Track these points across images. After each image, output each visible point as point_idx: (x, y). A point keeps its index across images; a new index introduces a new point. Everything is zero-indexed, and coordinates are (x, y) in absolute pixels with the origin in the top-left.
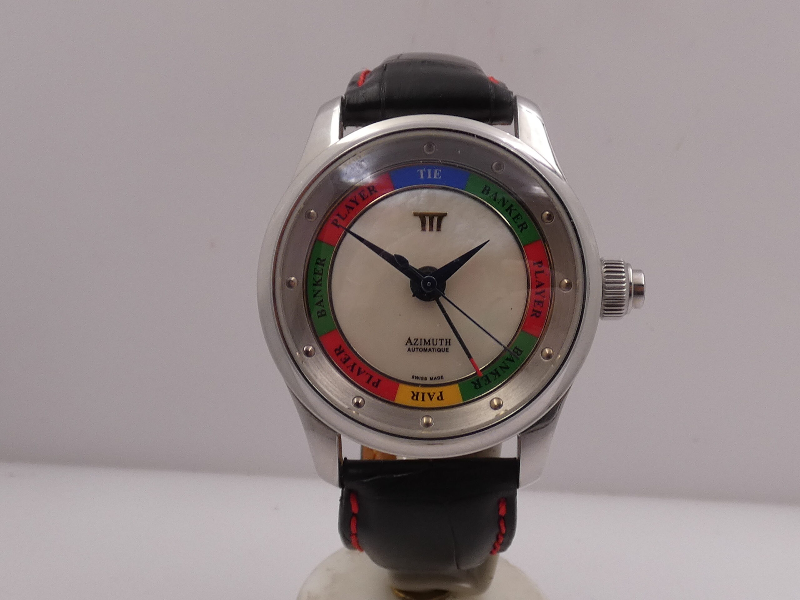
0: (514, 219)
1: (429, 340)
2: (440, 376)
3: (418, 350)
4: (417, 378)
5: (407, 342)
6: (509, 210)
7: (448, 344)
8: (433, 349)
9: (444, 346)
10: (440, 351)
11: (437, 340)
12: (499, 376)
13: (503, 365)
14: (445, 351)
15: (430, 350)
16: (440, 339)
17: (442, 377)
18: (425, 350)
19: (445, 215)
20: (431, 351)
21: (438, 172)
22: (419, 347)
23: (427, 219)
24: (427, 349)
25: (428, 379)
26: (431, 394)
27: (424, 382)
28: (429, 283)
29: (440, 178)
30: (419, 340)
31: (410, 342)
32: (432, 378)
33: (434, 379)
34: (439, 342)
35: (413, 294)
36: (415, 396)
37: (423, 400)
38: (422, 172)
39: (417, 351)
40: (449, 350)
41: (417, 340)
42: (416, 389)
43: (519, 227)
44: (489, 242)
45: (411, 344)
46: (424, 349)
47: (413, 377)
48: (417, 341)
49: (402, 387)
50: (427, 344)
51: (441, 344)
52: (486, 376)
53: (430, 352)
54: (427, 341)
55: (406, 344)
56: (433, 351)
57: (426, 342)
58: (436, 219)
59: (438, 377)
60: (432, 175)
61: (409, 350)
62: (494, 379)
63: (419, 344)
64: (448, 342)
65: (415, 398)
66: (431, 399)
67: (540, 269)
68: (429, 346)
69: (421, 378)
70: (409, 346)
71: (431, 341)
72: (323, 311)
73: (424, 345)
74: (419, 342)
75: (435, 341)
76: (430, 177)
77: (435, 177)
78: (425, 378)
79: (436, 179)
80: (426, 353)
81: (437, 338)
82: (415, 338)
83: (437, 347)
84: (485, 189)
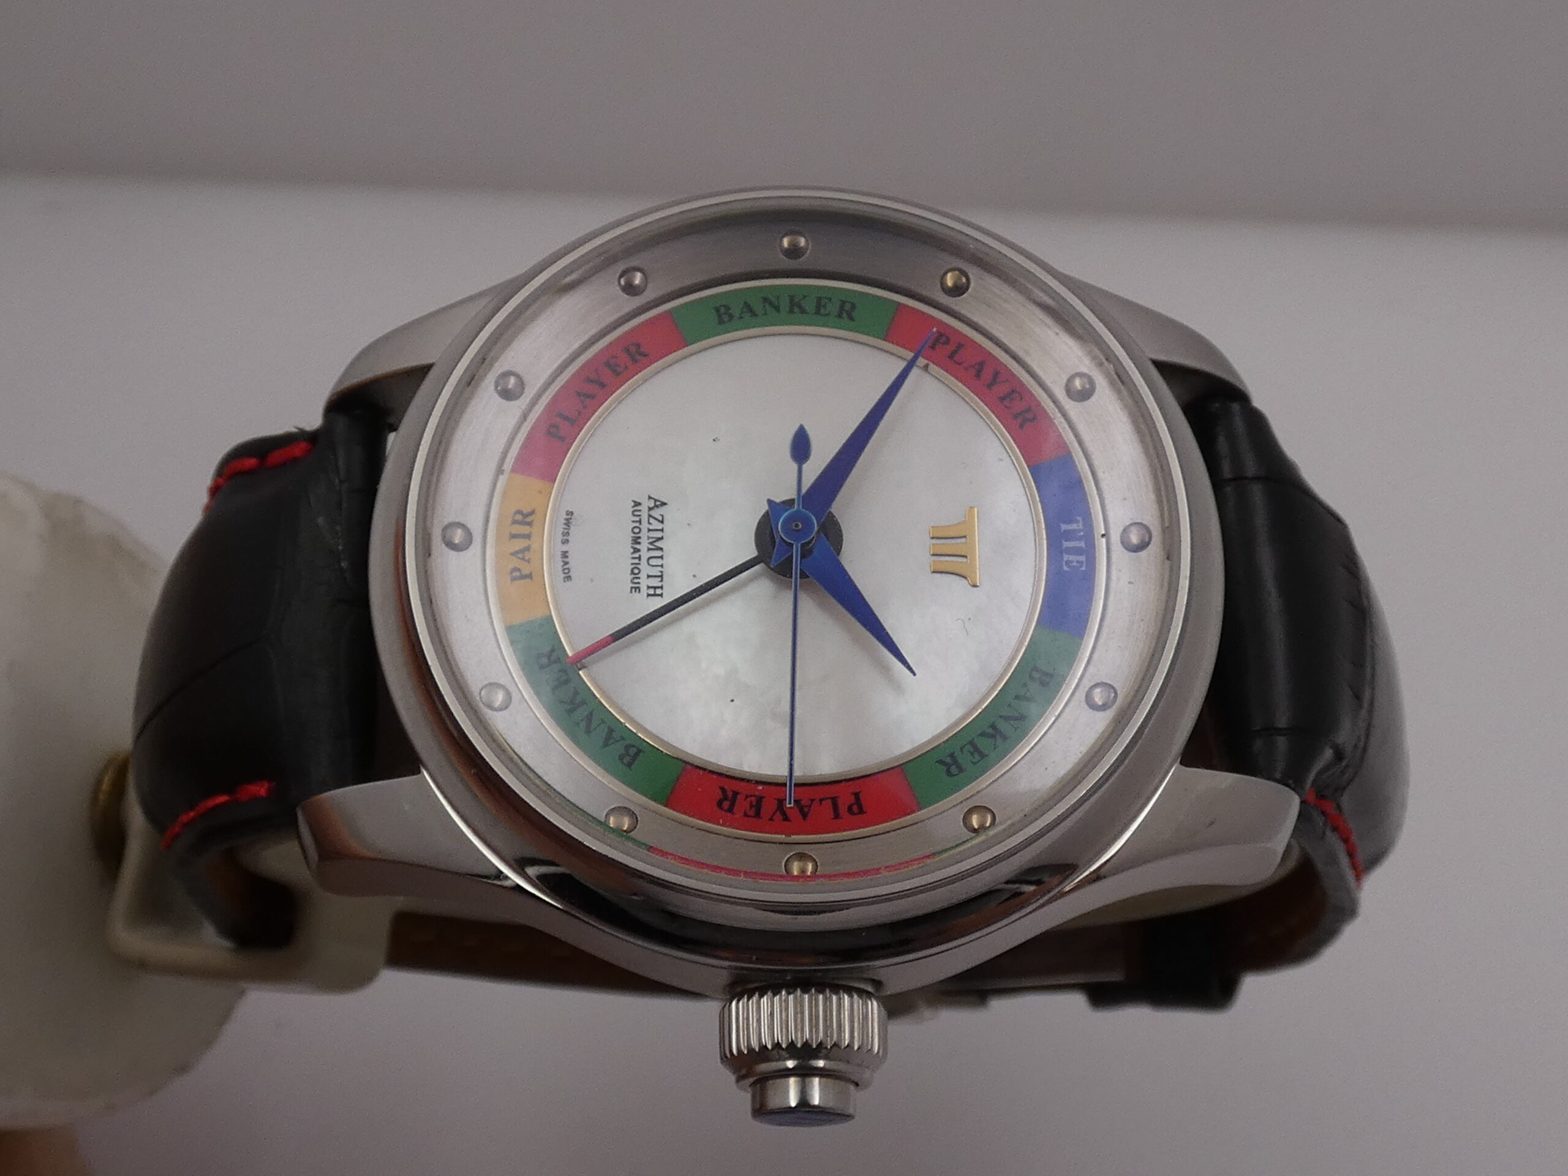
0: (970, 742)
1: (661, 549)
2: (572, 574)
3: (637, 524)
4: (568, 523)
5: (656, 500)
7: (651, 591)
8: (639, 558)
9: (644, 582)
10: (632, 573)
11: (662, 566)
12: (570, 712)
13: (595, 722)
14: (634, 585)
15: (636, 550)
16: (662, 572)
17: (568, 578)
18: (636, 540)
19: (972, 584)
20: (633, 553)
22: (645, 526)
24: (639, 543)
25: (565, 548)
26: (526, 553)
28: (799, 526)
29: (1065, 568)
30: (659, 526)
31: (656, 507)
32: (567, 557)
33: (566, 560)
34: (656, 571)
36: (523, 519)
37: (514, 536)
38: (1079, 527)
39: (633, 522)
40: (636, 595)
41: (662, 522)
43: (951, 755)
44: (911, 675)
45: (650, 509)
46: (639, 538)
47: (570, 514)
48: (657, 522)
50: (651, 543)
51: (649, 576)
53: (632, 550)
54: (658, 544)
55: (650, 498)
56: (633, 558)
57: (654, 542)
59: (568, 569)
60: (1070, 551)
61: (637, 504)
63: (651, 528)
64: (655, 592)
65: (519, 518)
67: (843, 809)
68: (646, 549)
69: (566, 531)
70: (646, 504)
71: (658, 553)
72: (731, 317)
73: (649, 538)
74: (656, 525)
75: (659, 562)
76: (1066, 544)
77: (1066, 557)
78: (567, 541)
79: (1062, 559)
80: (629, 541)
81: (664, 566)
82: (665, 517)
83: (643, 566)
84: (1043, 673)
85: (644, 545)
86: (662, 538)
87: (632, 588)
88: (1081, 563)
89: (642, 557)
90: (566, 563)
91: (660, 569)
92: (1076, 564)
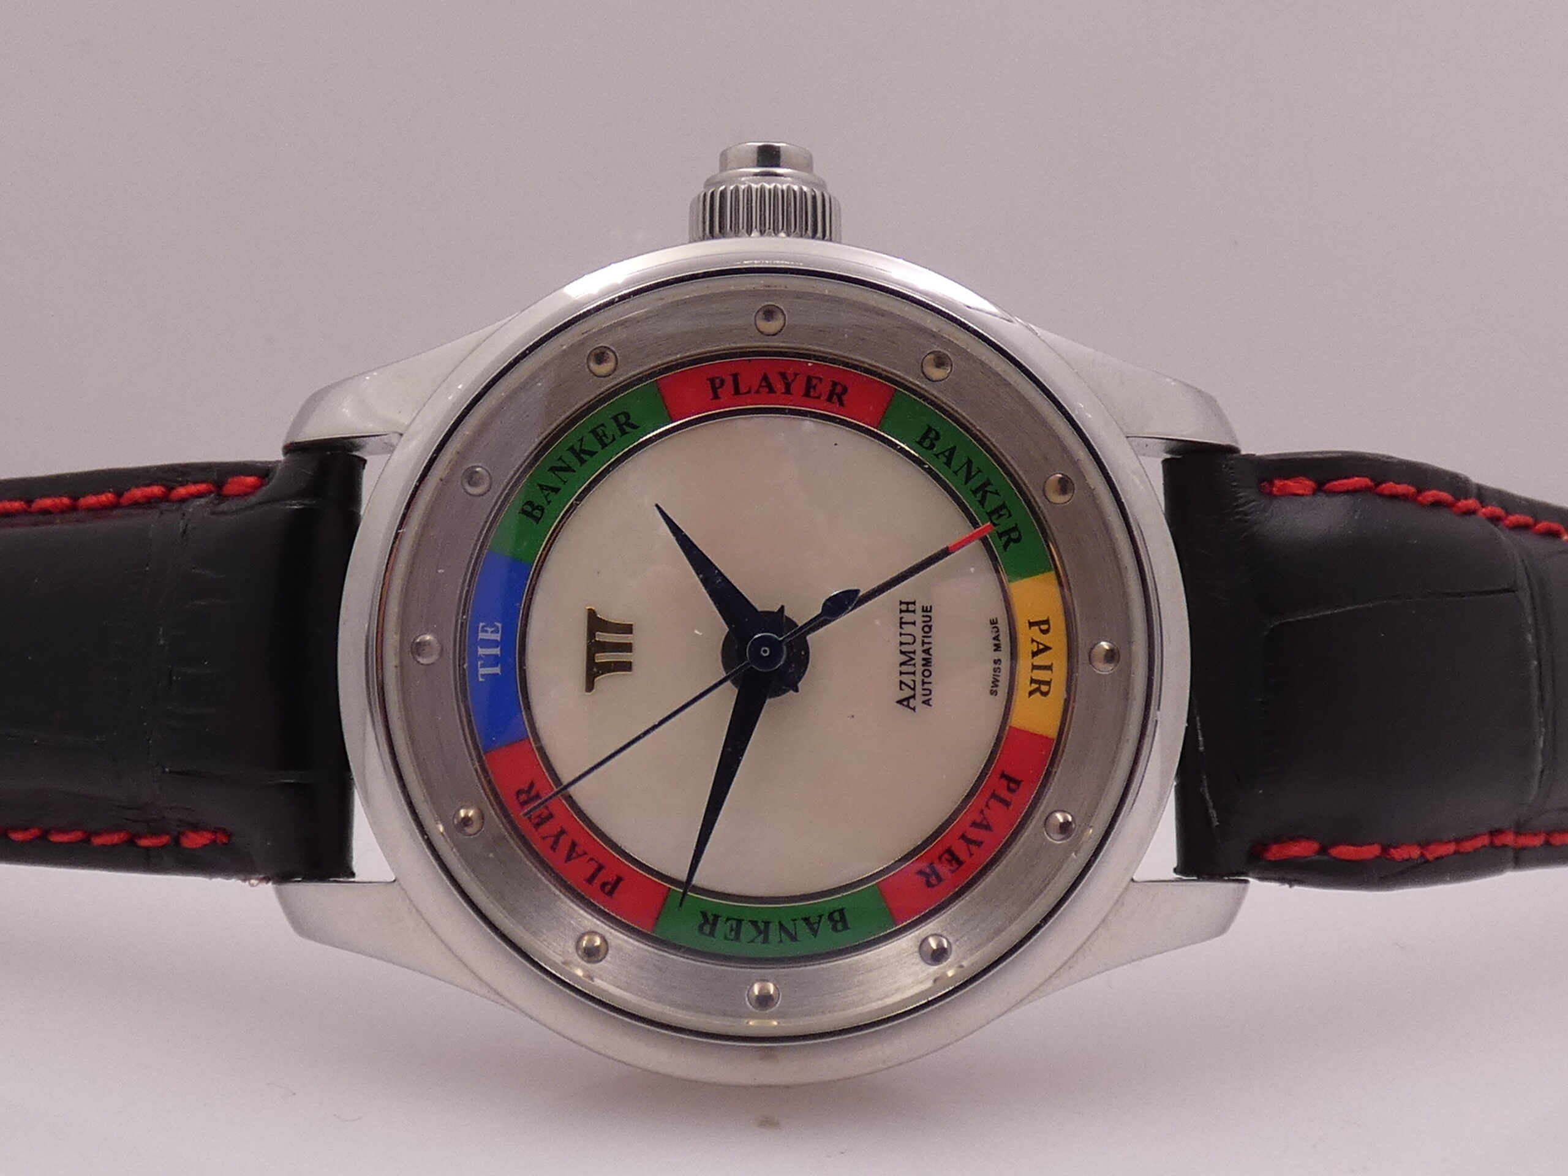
0: (604, 445)
1: (902, 653)
2: (990, 627)
3: (926, 680)
4: (995, 682)
5: (908, 706)
6: (582, 455)
7: (911, 607)
8: (923, 643)
9: (918, 617)
10: (930, 627)
11: (901, 634)
12: (988, 483)
13: (963, 473)
14: (929, 614)
15: (927, 651)
16: (901, 628)
17: (993, 622)
18: (927, 662)
19: (592, 613)
20: (930, 648)
21: (485, 629)
22: (919, 678)
23: (601, 658)
24: (924, 659)
25: (997, 655)
26: (1035, 650)
27: (1005, 666)
28: (765, 651)
29: (499, 625)
31: (908, 699)
32: (995, 645)
33: (996, 642)
34: (907, 629)
35: (791, 692)
36: (1040, 688)
37: (1049, 668)
38: (482, 671)
39: (929, 683)
40: (927, 604)
41: (901, 682)
42: (1023, 684)
43: (624, 433)
44: (659, 504)
45: (913, 697)
46: (923, 665)
47: (993, 693)
48: (906, 682)
49: (1018, 720)
50: (912, 659)
51: (914, 623)
52: (990, 514)
53: (931, 651)
54: (904, 658)
55: (914, 709)
56: (930, 643)
57: (908, 661)
58: (601, 637)
59: (995, 632)
60: (492, 644)
61: (926, 702)
62: (996, 496)
63: (912, 676)
64: (907, 606)
65: (1044, 688)
66: (1047, 648)
68: (917, 654)
69: (997, 673)
70: (916, 703)
71: (905, 648)
73: (914, 665)
74: (907, 679)
75: (905, 639)
76: (496, 651)
77: (497, 637)
78: (995, 662)
79: (502, 635)
80: (934, 662)
81: (898, 634)
82: (898, 688)
83: (919, 635)
84: (529, 514)
85: (919, 657)
86: (902, 664)
87: (930, 611)
89: (921, 644)
90: (996, 638)
91: (903, 632)
92: (488, 629)
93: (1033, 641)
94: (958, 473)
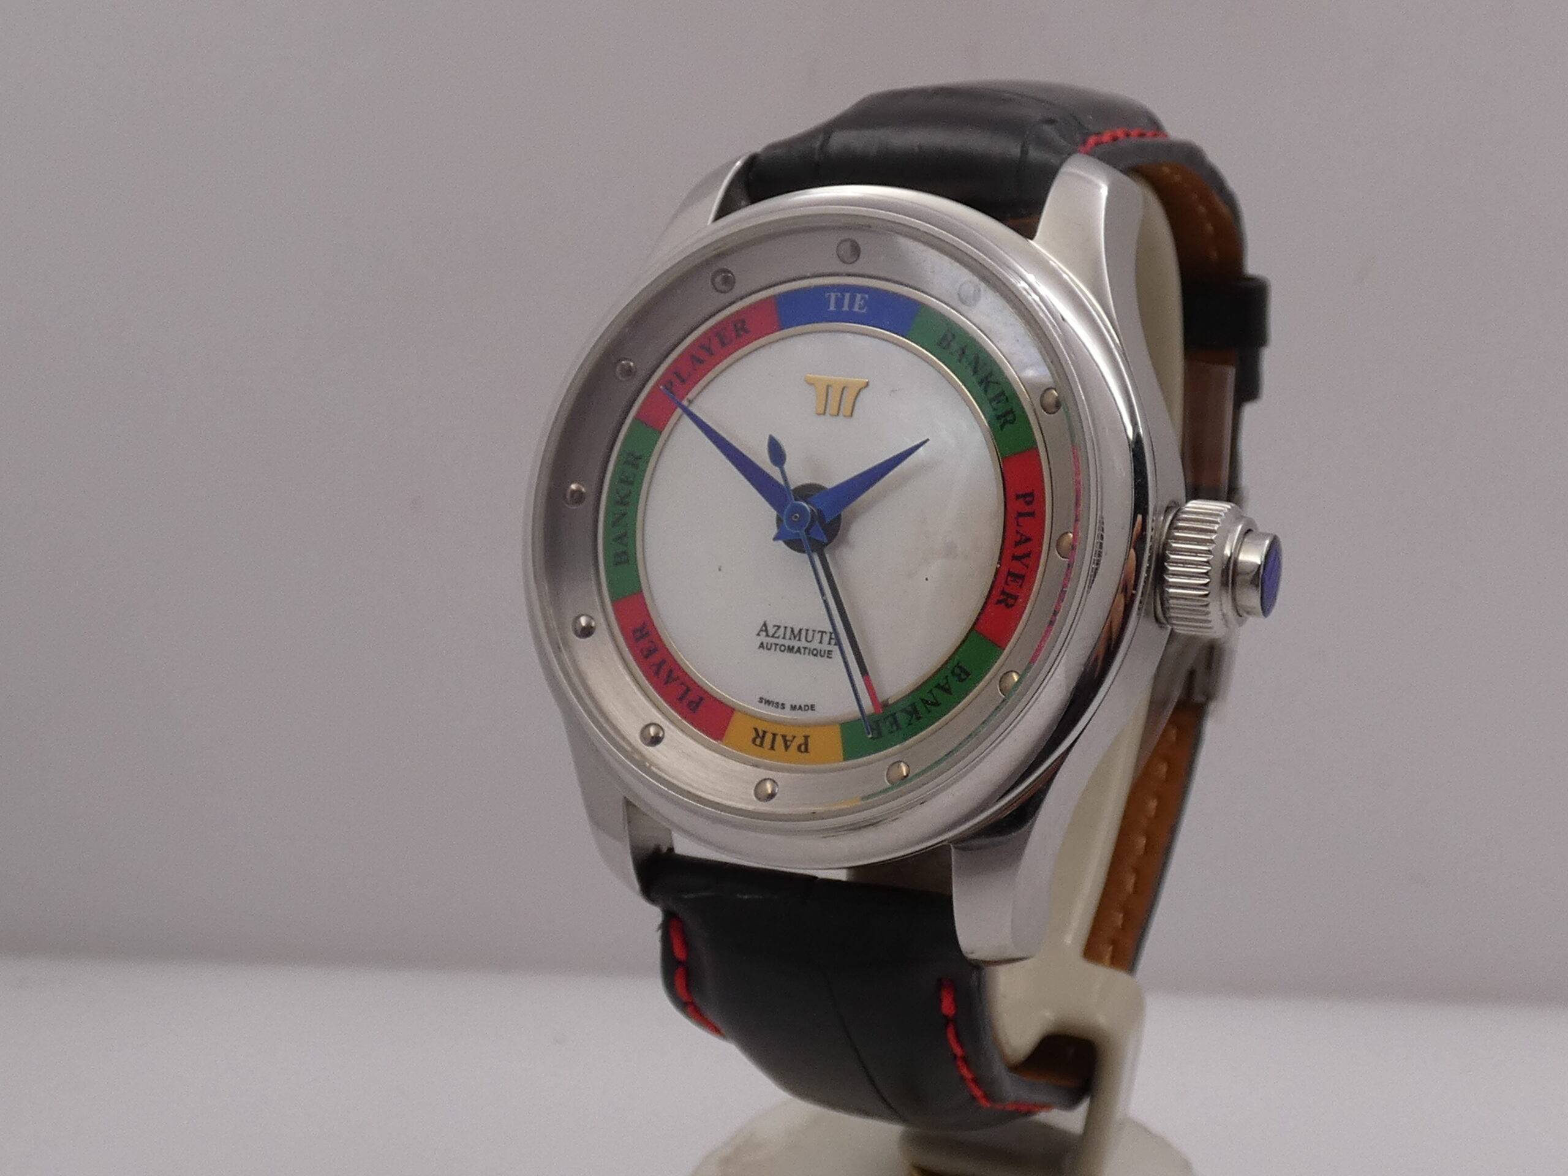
0: (990, 401)
1: (801, 630)
2: (809, 704)
3: (778, 647)
4: (768, 702)
5: (761, 630)
6: (985, 382)
7: (833, 641)
8: (805, 648)
9: (825, 647)
10: (815, 655)
11: (813, 631)
12: (918, 717)
13: (930, 699)
15: (799, 650)
16: (819, 632)
17: (812, 707)
18: (791, 649)
19: (864, 385)
20: (801, 653)
22: (780, 641)
23: (831, 393)
24: (793, 647)
25: (788, 707)
26: (787, 738)
30: (782, 630)
31: (766, 631)
32: (795, 706)
33: (798, 707)
34: (817, 637)
36: (760, 738)
37: (772, 748)
38: (834, 296)
39: (775, 650)
40: (834, 655)
41: (779, 627)
43: (998, 418)
44: (929, 444)
45: (767, 635)
46: (789, 647)
47: (761, 700)
48: (778, 631)
49: (738, 719)
50: (795, 637)
51: (821, 642)
52: (894, 716)
53: (798, 654)
54: (796, 632)
55: (758, 635)
56: (804, 654)
57: (794, 634)
58: (847, 392)
59: (805, 706)
60: (852, 304)
61: (762, 645)
62: (909, 724)
63: (782, 636)
65: (759, 741)
66: (787, 748)
67: (1028, 509)
68: (798, 642)
69: (775, 705)
70: (763, 637)
71: (803, 633)
72: (625, 553)
73: (790, 639)
74: (781, 632)
75: (810, 633)
76: (846, 306)
77: (856, 309)
78: (783, 704)
79: (857, 312)
80: (790, 655)
81: (814, 629)
82: (776, 625)
83: (812, 646)
84: (945, 338)
85: (796, 644)
86: (792, 629)
87: (828, 657)
88: (862, 298)
89: (805, 646)
90: (800, 708)
91: (816, 633)
92: (863, 301)
93: (794, 737)
94: (929, 695)
